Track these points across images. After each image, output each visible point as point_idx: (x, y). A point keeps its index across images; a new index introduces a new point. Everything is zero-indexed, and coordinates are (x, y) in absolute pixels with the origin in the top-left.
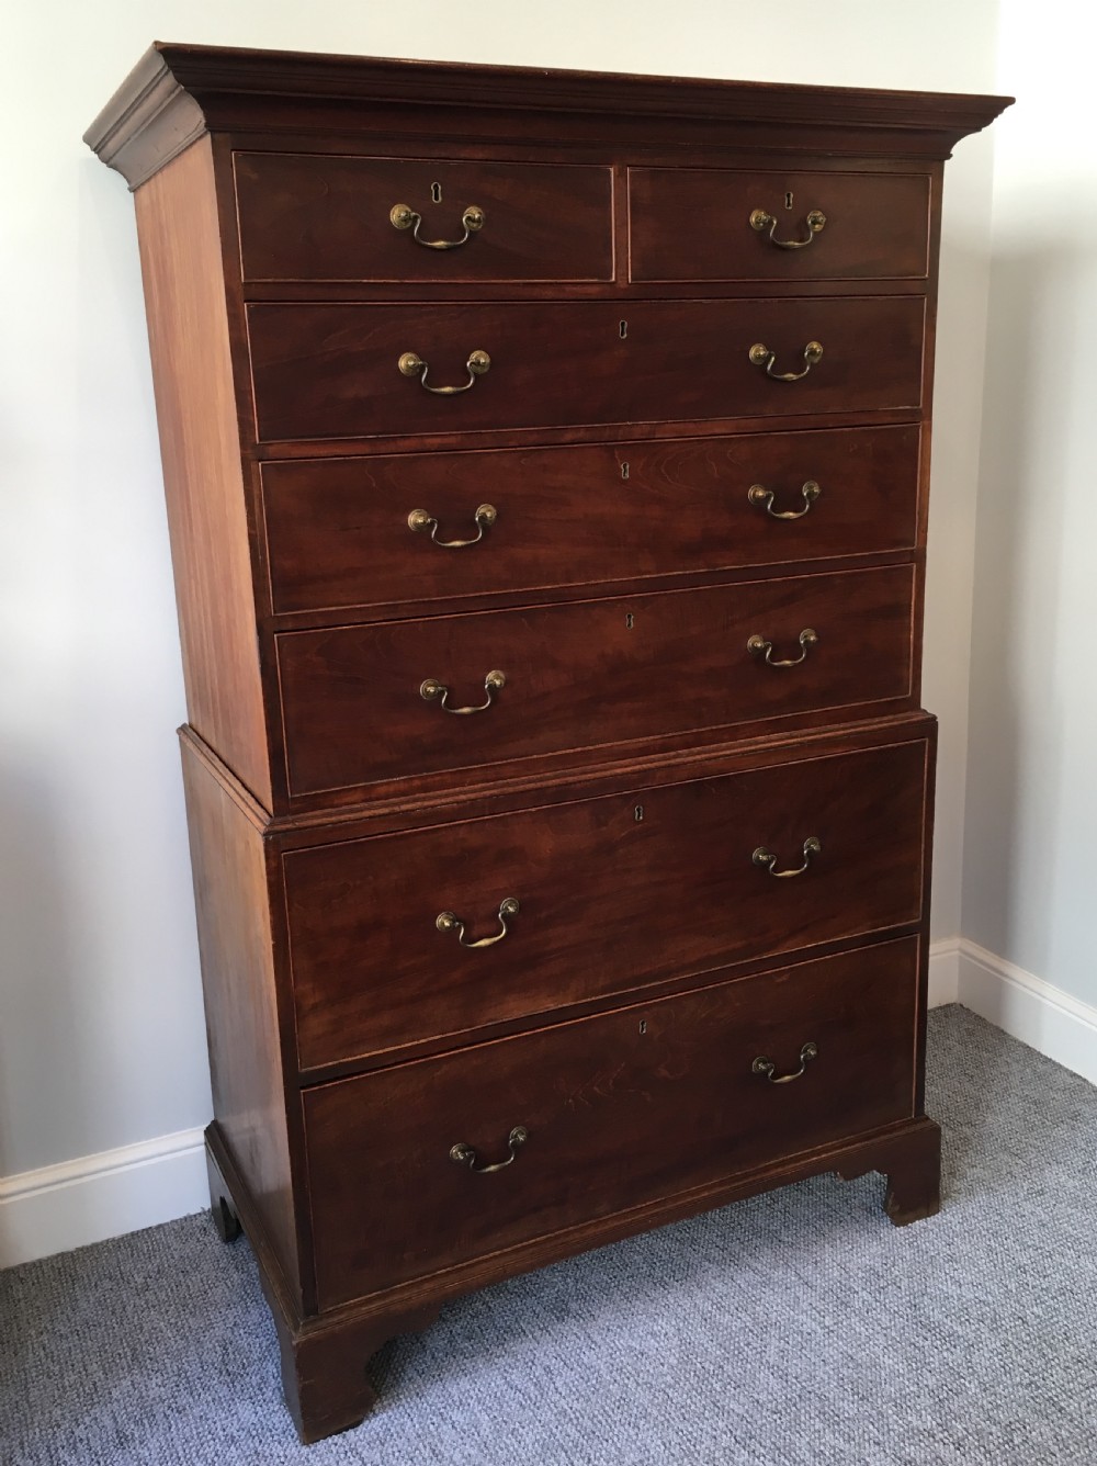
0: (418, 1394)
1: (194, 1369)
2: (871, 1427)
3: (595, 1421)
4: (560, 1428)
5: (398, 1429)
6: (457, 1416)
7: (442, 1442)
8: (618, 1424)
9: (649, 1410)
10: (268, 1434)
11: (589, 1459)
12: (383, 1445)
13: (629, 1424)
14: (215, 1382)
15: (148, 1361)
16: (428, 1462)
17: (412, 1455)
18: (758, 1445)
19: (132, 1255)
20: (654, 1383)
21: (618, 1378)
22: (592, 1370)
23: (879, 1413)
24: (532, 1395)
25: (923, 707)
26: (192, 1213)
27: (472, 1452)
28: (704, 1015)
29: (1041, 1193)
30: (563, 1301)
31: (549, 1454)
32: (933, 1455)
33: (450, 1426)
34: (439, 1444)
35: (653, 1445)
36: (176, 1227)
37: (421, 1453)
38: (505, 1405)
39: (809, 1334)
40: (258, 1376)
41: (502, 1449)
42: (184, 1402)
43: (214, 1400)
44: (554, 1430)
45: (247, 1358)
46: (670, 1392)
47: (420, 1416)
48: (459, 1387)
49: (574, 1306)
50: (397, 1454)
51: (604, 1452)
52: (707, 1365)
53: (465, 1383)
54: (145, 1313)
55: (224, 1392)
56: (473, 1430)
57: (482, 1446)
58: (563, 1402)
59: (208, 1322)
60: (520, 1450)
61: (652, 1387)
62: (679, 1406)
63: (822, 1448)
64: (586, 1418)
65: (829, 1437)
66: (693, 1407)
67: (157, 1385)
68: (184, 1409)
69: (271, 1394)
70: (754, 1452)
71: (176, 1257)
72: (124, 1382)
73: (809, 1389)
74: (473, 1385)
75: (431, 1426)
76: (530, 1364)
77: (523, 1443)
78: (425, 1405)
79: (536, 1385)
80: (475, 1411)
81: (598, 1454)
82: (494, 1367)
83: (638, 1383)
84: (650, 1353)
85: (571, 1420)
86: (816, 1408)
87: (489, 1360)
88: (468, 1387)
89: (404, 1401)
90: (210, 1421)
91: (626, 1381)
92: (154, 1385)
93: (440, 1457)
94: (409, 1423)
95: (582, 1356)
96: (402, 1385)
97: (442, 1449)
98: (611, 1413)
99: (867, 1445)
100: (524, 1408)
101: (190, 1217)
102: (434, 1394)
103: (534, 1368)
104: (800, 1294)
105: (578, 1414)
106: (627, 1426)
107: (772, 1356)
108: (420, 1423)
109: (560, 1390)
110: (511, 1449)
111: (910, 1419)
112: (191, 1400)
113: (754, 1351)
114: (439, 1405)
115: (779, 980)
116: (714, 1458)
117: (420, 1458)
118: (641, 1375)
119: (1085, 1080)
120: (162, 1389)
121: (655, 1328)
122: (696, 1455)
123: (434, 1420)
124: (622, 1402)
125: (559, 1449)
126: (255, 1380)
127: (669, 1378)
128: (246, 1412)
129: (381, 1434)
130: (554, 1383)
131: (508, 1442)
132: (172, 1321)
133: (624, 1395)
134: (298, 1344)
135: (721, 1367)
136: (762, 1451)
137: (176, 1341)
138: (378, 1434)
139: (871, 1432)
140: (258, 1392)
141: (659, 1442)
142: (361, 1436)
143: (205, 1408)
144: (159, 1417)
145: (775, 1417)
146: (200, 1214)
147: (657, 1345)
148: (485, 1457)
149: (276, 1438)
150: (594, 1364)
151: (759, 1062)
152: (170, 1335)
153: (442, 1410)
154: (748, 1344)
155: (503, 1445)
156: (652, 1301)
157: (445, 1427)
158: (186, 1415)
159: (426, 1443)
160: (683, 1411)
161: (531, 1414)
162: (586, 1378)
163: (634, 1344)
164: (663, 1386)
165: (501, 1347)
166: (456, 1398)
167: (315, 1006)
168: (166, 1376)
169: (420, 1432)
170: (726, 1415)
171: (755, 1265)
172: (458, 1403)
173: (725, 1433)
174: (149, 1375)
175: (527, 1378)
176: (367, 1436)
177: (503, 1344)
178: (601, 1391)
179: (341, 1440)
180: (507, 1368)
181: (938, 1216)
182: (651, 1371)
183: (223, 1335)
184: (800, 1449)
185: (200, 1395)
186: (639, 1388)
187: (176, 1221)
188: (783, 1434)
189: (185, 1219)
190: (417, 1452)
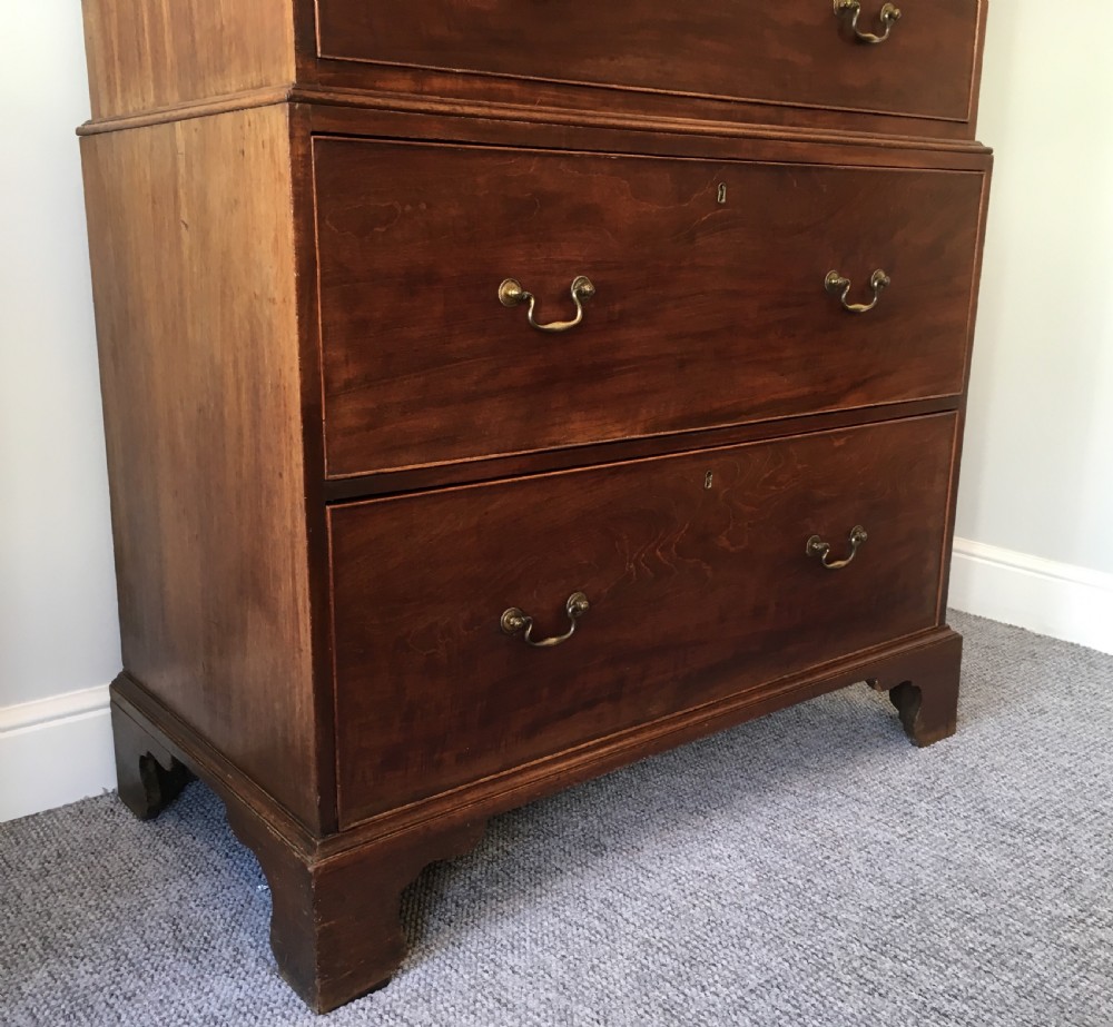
0: (453, 944)
1: (135, 948)
2: (1011, 920)
3: (690, 946)
4: (650, 959)
5: (442, 982)
6: (512, 959)
7: (506, 990)
8: (720, 947)
9: (750, 929)
10: (265, 1008)
11: (703, 987)
12: (428, 1001)
13: (733, 945)
14: (171, 960)
15: (67, 948)
16: (497, 1013)
17: (472, 1008)
18: (897, 950)
19: (18, 843)
20: (741, 903)
21: (696, 902)
22: (661, 897)
23: (1010, 906)
24: (598, 929)
26: (91, 795)
27: (550, 996)
28: (767, 475)
30: (592, 837)
31: (649, 987)
32: (1096, 939)
33: (510, 972)
34: (503, 993)
35: (774, 963)
36: (72, 811)
37: (483, 1005)
38: (570, 942)
39: (888, 843)
40: (230, 948)
41: (587, 989)
42: (132, 987)
43: (174, 980)
44: (644, 962)
45: (209, 932)
46: (765, 909)
47: (465, 965)
48: (503, 931)
49: (609, 841)
50: (451, 1010)
51: (717, 978)
52: (793, 880)
53: (510, 927)
54: (51, 899)
55: (186, 970)
56: (542, 972)
57: (561, 988)
58: (640, 932)
59: (142, 900)
60: (611, 987)
61: (740, 907)
62: (783, 922)
63: (971, 945)
64: (677, 945)
65: (971, 934)
66: (800, 921)
67: (87, 972)
68: (134, 995)
69: (253, 965)
70: (896, 957)
71: (80, 840)
72: (37, 975)
73: (921, 891)
74: (521, 927)
75: (486, 975)
76: (582, 899)
77: (611, 979)
78: (468, 953)
79: (599, 919)
80: (535, 952)
81: (711, 980)
82: (538, 906)
83: (723, 905)
84: (721, 875)
85: (659, 949)
86: (940, 909)
87: (530, 901)
88: (516, 930)
89: (437, 953)
90: (176, 1004)
91: (708, 904)
92: (83, 973)
93: (510, 1006)
94: (455, 975)
95: (642, 885)
96: (429, 935)
97: (510, 997)
98: (705, 937)
99: (1018, 937)
100: (596, 944)
101: (89, 800)
102: (474, 941)
103: (588, 902)
104: (856, 809)
105: (665, 942)
106: (732, 948)
107: (857, 863)
108: (469, 973)
109: (631, 920)
110: (599, 986)
111: (1047, 908)
112: (141, 983)
113: (838, 863)
114: (487, 952)
115: (837, 444)
116: (855, 969)
117: (485, 1010)
118: (722, 896)
120: (96, 976)
121: (714, 852)
122: (832, 968)
123: (486, 968)
124: (713, 925)
125: (660, 980)
126: (227, 953)
127: (756, 896)
128: (225, 988)
129: (421, 991)
130: (621, 915)
131: (592, 980)
132: (92, 903)
133: (711, 918)
134: (317, 869)
135: (809, 881)
136: (905, 955)
137: (102, 924)
138: (417, 991)
139: (1014, 925)
140: (235, 965)
141: (780, 959)
142: (395, 996)
143: (164, 990)
144: (100, 1007)
145: (899, 921)
146: (101, 797)
147: (725, 867)
148: (570, 998)
149: (276, 1011)
150: (660, 891)
151: (813, 543)
152: (92, 917)
153: (492, 956)
154: (828, 858)
155: (586, 984)
156: (697, 828)
157: (504, 974)
158: (140, 1001)
159: (486, 993)
160: (791, 925)
161: (608, 948)
162: (657, 906)
163: (697, 868)
164: (754, 904)
165: (538, 887)
166: (505, 942)
167: (348, 385)
168: (98, 961)
169: (473, 982)
170: (843, 925)
171: (791, 789)
172: (509, 947)
173: (852, 942)
174: (72, 963)
175: (585, 913)
176: (402, 995)
177: (540, 884)
178: (682, 917)
179: (368, 1004)
180: (555, 906)
181: (956, 737)
182: (732, 892)
183: (167, 912)
184: (947, 949)
185: (152, 977)
186: (727, 910)
187: (71, 806)
188: (919, 937)
189: (83, 802)
190: (478, 1005)
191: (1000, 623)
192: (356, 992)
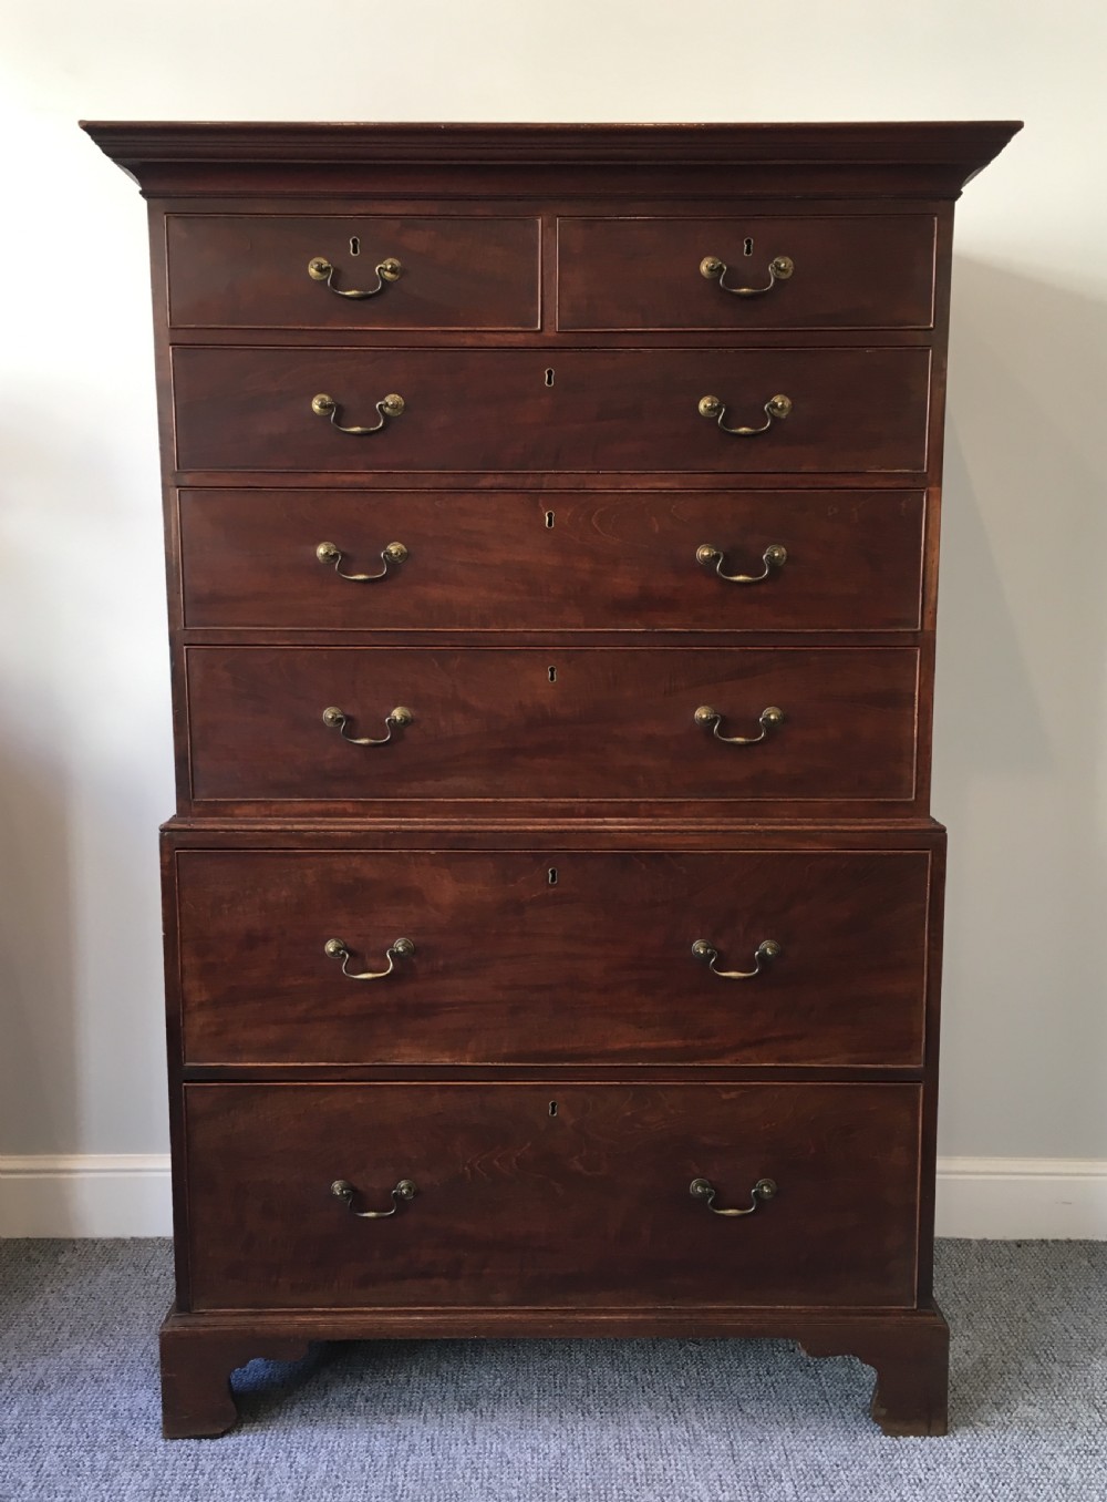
0: (285, 1430)
5: (246, 1452)
7: (271, 1475)
12: (223, 1460)
15: (108, 1336)
21: (468, 1476)
22: (451, 1461)
24: (379, 1463)
25: (932, 814)
28: (629, 1114)
33: (289, 1464)
38: (349, 1464)
42: (107, 1375)
47: (272, 1447)
48: (325, 1436)
49: (484, 1404)
53: (332, 1434)
56: (305, 1474)
58: (402, 1478)
67: (98, 1356)
68: (102, 1381)
72: (77, 1346)
74: (338, 1439)
75: (274, 1459)
76: (402, 1438)
78: (285, 1440)
79: (391, 1456)
80: (321, 1459)
82: (368, 1430)
83: (482, 1486)
84: (517, 1465)
87: (369, 1423)
88: (332, 1439)
89: (270, 1432)
90: (112, 1396)
91: (473, 1481)
94: (258, 1451)
95: (453, 1446)
100: (363, 1472)
102: (299, 1434)
103: (402, 1442)
104: (717, 1463)
105: (405, 1493)
108: (267, 1454)
109: (408, 1467)
112: (113, 1376)
114: (295, 1445)
115: (724, 1096)
118: (492, 1480)
120: (99, 1360)
121: (542, 1446)
130: (407, 1460)
134: (162, 1333)
138: (227, 1450)
142: (213, 1448)
143: (118, 1385)
147: (530, 1460)
150: (458, 1456)
151: (698, 1184)
153: (294, 1449)
156: (560, 1421)
157: (284, 1464)
158: (99, 1386)
159: (258, 1470)
161: (365, 1479)
162: (439, 1466)
163: (509, 1452)
165: (389, 1416)
166: (314, 1444)
167: (201, 1005)
168: (111, 1351)
169: (261, 1460)
171: (697, 1425)
172: (311, 1448)
174: (100, 1346)
175: (388, 1448)
176: (217, 1448)
177: (393, 1415)
178: (444, 1481)
179: (193, 1445)
180: (378, 1434)
182: (504, 1480)
186: (479, 1491)
190: (245, 1475)
192: (192, 1434)
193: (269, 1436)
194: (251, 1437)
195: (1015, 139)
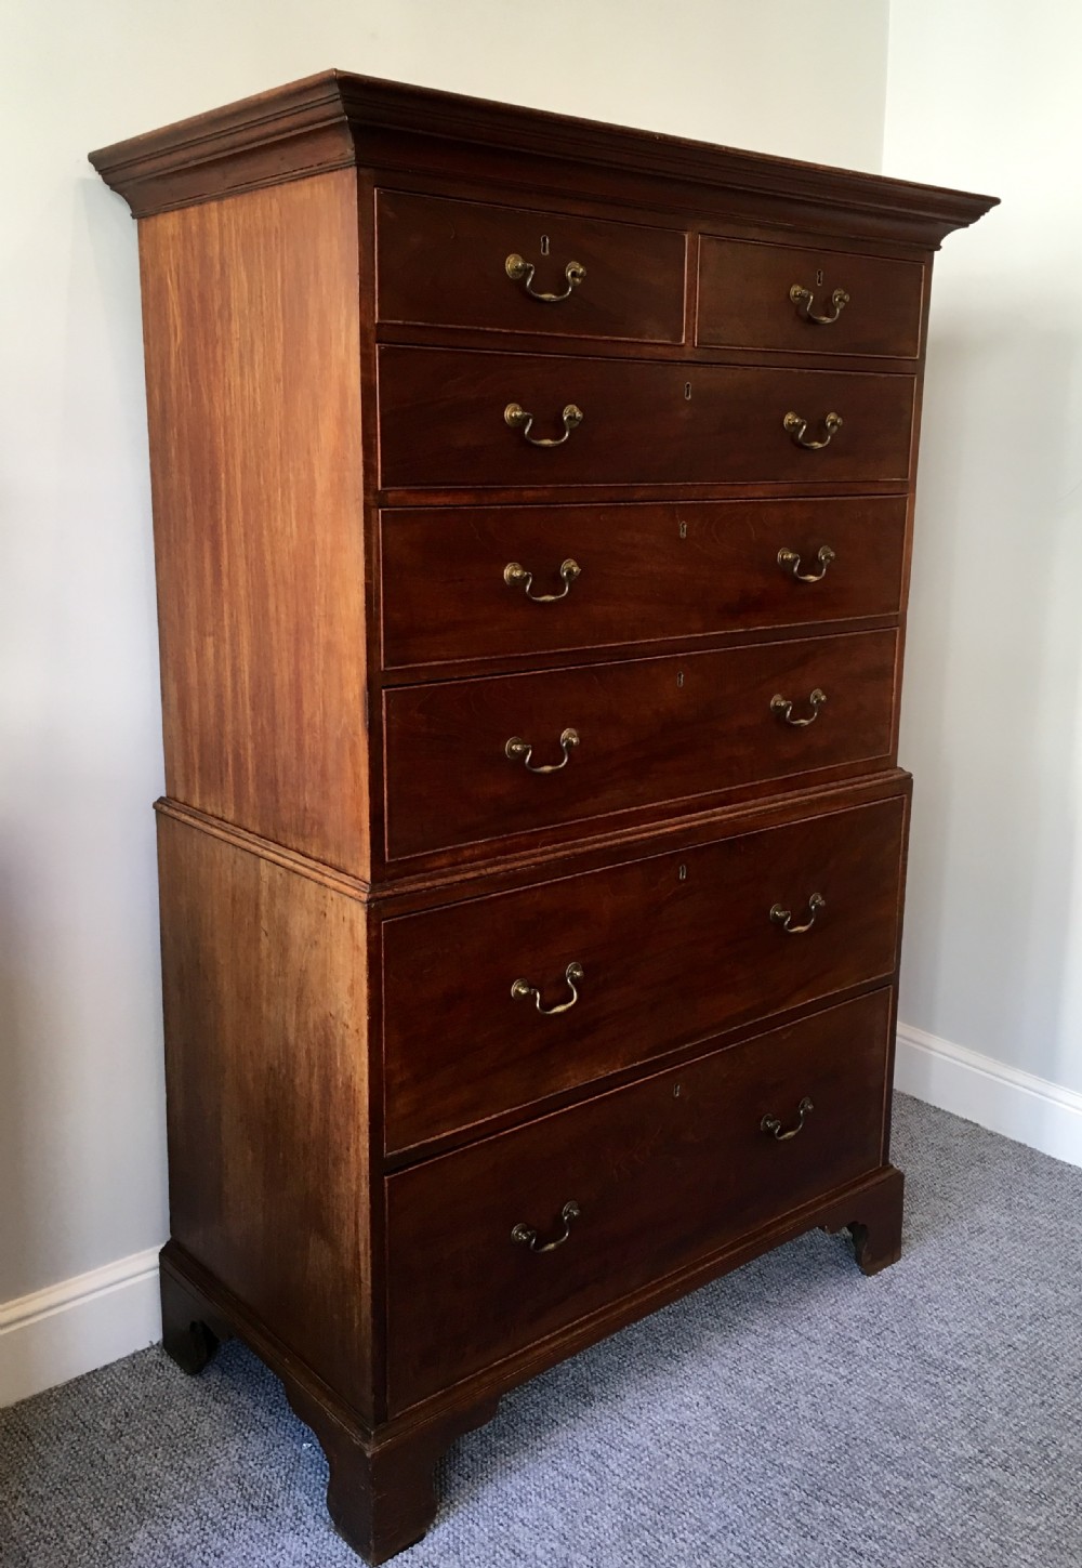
0: (473, 1499)
1: (214, 1510)
2: (923, 1462)
3: (664, 1496)
4: (632, 1509)
5: (467, 1535)
6: (521, 1513)
7: (518, 1541)
8: (688, 1496)
9: (713, 1478)
10: (329, 1562)
11: (674, 1534)
12: (458, 1553)
13: (699, 1494)
14: (244, 1519)
15: (158, 1509)
16: (513, 1562)
17: (493, 1559)
18: (829, 1495)
19: (87, 1402)
20: (706, 1452)
21: (670, 1453)
22: (641, 1448)
23: (924, 1448)
24: (590, 1481)
25: (899, 765)
26: (140, 1348)
27: (554, 1545)
28: (726, 1076)
29: (981, 1231)
30: (582, 1386)
31: (632, 1535)
32: (988, 1480)
33: (520, 1524)
34: (516, 1544)
35: (730, 1511)
36: (126, 1366)
37: (501, 1556)
38: (568, 1495)
39: (831, 1386)
40: (291, 1506)
41: (583, 1538)
42: (219, 1544)
43: (251, 1538)
44: (628, 1512)
45: (270, 1490)
46: (725, 1457)
47: (484, 1519)
48: (513, 1484)
49: (597, 1390)
50: (476, 1560)
51: (685, 1525)
52: (749, 1427)
53: (517, 1480)
54: (131, 1460)
55: (259, 1528)
56: (546, 1524)
57: (562, 1538)
58: (624, 1483)
59: (209, 1460)
60: (602, 1536)
61: (705, 1456)
62: (740, 1470)
63: (888, 1488)
64: (654, 1495)
65: (889, 1477)
66: (753, 1468)
67: (179, 1532)
68: (222, 1552)
69: (312, 1522)
70: (827, 1501)
71: (141, 1397)
72: (139, 1535)
73: (853, 1436)
74: (527, 1481)
75: (501, 1528)
76: (575, 1452)
77: (601, 1530)
78: (485, 1508)
79: (590, 1471)
80: (540, 1505)
81: (680, 1528)
82: (540, 1460)
83: (691, 1455)
84: (691, 1424)
85: (639, 1499)
86: (867, 1453)
87: (532, 1455)
88: (523, 1484)
89: (461, 1507)
90: (257, 1560)
91: (679, 1454)
92: (176, 1533)
93: (523, 1556)
94: (477, 1529)
95: (625, 1436)
96: (452, 1491)
97: (522, 1548)
98: (676, 1487)
99: (926, 1479)
100: (588, 1496)
101: (138, 1353)
102: (488, 1494)
103: (581, 1455)
104: (807, 1350)
105: (644, 1493)
106: (698, 1497)
107: (804, 1409)
108: (488, 1526)
109: (617, 1472)
110: (593, 1536)
111: (953, 1450)
112: (225, 1541)
113: (788, 1409)
114: (500, 1506)
115: (784, 1037)
116: (794, 1514)
117: (503, 1560)
118: (691, 1446)
119: (977, 1125)
120: (187, 1536)
121: (685, 1400)
122: (776, 1513)
123: (501, 1521)
124: (683, 1474)
125: (641, 1529)
126: (289, 1511)
127: (718, 1445)
128: (292, 1543)
129: (451, 1543)
130: (607, 1466)
131: (587, 1530)
132: (166, 1463)
133: (682, 1468)
134: (373, 1455)
135: (762, 1428)
136: (835, 1499)
137: (180, 1485)
138: (448, 1544)
139: (924, 1467)
140: (297, 1522)
141: (735, 1507)
142: (431, 1549)
143: (245, 1547)
145: (833, 1466)
146: (148, 1349)
147: (694, 1416)
148: (569, 1548)
150: (639, 1442)
151: (766, 1120)
152: (171, 1479)
153: (505, 1510)
154: (779, 1403)
155: (582, 1534)
156: (671, 1374)
157: (516, 1527)
158: (227, 1558)
159: (502, 1544)
160: (745, 1473)
161: (598, 1500)
162: (638, 1457)
163: (671, 1418)
164: (716, 1453)
165: (538, 1440)
166: (514, 1496)
167: (404, 1085)
168: (185, 1522)
169: (491, 1535)
170: (787, 1471)
171: (753, 1328)
172: (518, 1501)
173: (794, 1488)
174: (165, 1523)
175: (578, 1465)
176: (436, 1547)
177: (540, 1437)
178: (658, 1467)
179: (410, 1556)
180: (554, 1459)
181: (901, 1261)
182: (699, 1441)
183: (231, 1471)
184: (868, 1492)
185: (233, 1535)
186: (694, 1459)
187: (123, 1360)
188: (847, 1481)
189: (134, 1356)
190: (497, 1555)
191: (958, 1117)
192: (400, 1546)
193: (466, 1512)
194: (452, 1521)
195: (994, 210)
